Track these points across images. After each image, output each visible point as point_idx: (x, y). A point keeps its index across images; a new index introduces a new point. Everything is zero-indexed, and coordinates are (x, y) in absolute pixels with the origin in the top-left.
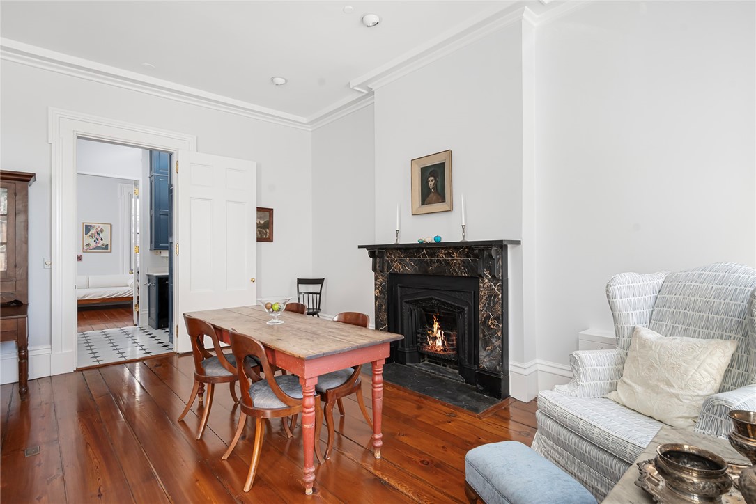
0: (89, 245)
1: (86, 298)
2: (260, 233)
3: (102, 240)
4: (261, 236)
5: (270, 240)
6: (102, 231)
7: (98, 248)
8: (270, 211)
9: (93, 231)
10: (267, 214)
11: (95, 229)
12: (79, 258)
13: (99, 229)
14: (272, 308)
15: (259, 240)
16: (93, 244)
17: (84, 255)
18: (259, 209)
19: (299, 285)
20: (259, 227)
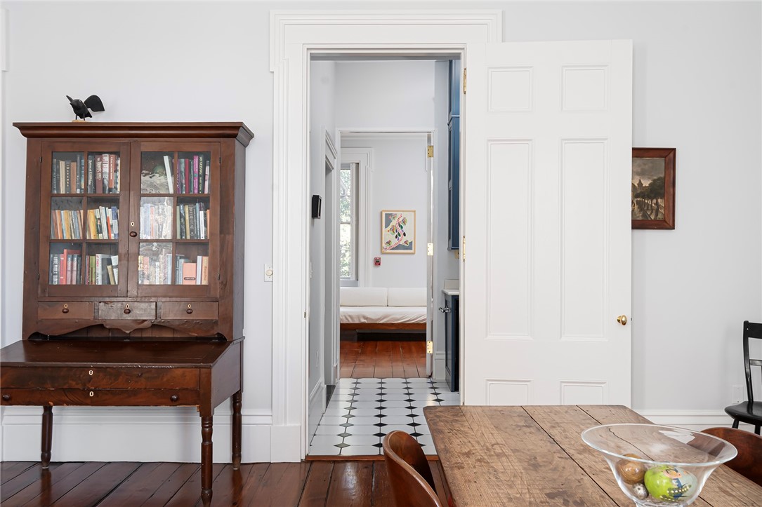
0: (389, 243)
1: (381, 322)
2: (641, 208)
3: (405, 235)
4: (644, 215)
5: (666, 223)
6: (404, 222)
7: (398, 247)
8: (668, 155)
9: (394, 223)
10: (661, 162)
11: (396, 219)
12: (377, 262)
13: (401, 219)
14: (642, 482)
15: (637, 225)
16: (394, 242)
17: (383, 259)
18: (638, 153)
19: (752, 341)
20: (639, 194)
